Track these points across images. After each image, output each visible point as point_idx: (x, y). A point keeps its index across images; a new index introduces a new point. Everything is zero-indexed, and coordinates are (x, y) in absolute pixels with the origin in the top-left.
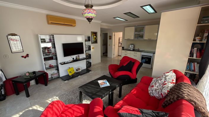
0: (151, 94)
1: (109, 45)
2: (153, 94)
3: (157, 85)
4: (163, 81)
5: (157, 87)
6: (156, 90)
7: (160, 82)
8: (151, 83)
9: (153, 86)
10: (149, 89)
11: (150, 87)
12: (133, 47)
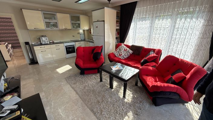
2: (124, 58)
7: (123, 50)
8: (116, 55)
9: (121, 55)
10: (120, 57)
11: (120, 56)
12: (48, 40)
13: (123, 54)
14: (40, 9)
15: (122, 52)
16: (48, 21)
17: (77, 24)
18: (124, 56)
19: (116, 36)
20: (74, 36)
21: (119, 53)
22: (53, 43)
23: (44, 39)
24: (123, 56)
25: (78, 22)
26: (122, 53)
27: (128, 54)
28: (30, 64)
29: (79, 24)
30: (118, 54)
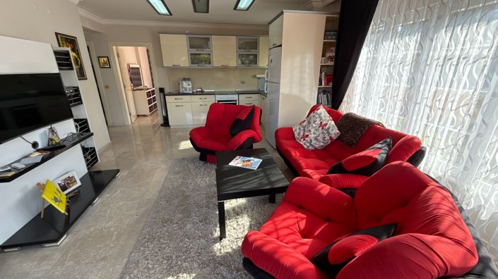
0: (310, 148)
1: (107, 87)
2: (312, 145)
3: (312, 132)
4: (318, 122)
5: (314, 133)
6: (316, 139)
7: (314, 125)
8: (296, 136)
9: (308, 136)
10: (302, 143)
11: (302, 140)
12: (191, 86)
13: (312, 136)
14: (187, 32)
15: (313, 130)
16: (194, 51)
17: (252, 57)
18: (313, 142)
19: (320, 84)
20: (243, 83)
21: (304, 130)
22: (202, 93)
23: (185, 84)
24: (311, 141)
25: (253, 52)
26: (310, 131)
27: (324, 138)
28: (162, 125)
29: (256, 56)
30: (302, 134)
